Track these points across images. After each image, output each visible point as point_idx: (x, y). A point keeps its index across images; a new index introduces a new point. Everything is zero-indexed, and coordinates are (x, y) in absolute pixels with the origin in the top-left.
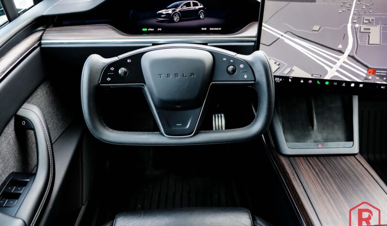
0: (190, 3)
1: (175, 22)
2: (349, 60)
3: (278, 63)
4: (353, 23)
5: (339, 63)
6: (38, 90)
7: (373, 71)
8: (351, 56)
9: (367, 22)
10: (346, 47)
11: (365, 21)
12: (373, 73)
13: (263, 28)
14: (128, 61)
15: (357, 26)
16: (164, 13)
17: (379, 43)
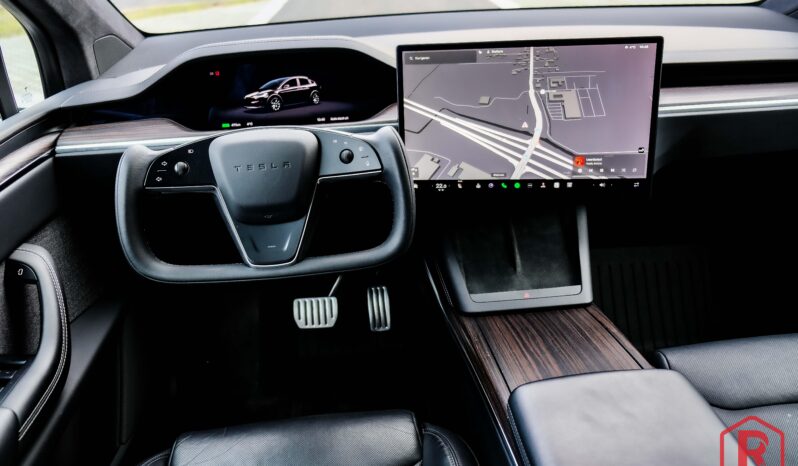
0: (295, 80)
1: (273, 111)
2: (542, 145)
3: (436, 160)
4: (536, 88)
5: (530, 151)
6: (47, 228)
7: (581, 160)
8: (544, 140)
9: (555, 85)
10: (534, 126)
11: (553, 85)
12: (582, 164)
13: (405, 106)
14: (190, 151)
15: (543, 92)
16: (256, 97)
17: (579, 116)
